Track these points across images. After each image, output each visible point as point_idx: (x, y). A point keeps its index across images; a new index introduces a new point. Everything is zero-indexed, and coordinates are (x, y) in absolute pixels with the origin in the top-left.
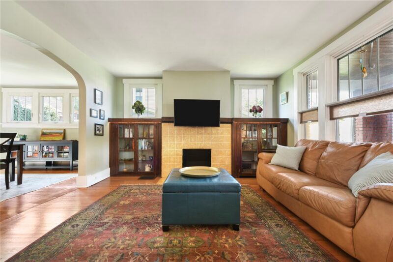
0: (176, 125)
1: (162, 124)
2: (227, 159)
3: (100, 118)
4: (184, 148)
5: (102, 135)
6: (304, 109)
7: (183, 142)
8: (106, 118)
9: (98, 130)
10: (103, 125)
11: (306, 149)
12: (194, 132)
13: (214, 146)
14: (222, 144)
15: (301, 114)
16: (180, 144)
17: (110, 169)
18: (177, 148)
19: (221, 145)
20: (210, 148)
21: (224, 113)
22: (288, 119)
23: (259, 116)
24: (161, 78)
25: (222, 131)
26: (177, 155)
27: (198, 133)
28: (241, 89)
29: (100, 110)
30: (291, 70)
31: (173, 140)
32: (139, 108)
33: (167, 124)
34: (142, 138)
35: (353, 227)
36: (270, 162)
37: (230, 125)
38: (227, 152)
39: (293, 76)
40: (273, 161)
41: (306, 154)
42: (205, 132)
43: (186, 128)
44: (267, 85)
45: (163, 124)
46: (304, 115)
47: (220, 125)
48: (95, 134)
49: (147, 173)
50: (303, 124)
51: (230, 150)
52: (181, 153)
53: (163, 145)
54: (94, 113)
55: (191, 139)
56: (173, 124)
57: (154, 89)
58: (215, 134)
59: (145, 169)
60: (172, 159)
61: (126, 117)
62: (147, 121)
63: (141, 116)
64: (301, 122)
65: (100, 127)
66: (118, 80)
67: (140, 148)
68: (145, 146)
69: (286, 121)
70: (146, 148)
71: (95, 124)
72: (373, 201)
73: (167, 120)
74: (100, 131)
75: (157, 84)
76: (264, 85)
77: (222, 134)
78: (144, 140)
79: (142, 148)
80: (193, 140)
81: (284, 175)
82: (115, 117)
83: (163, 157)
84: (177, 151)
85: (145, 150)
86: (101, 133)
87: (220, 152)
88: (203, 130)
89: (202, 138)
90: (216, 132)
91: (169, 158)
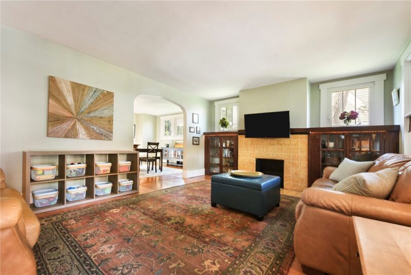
0: (246, 137)
1: (239, 136)
2: (302, 172)
3: (197, 133)
4: (257, 158)
5: (198, 144)
7: (256, 152)
8: (202, 132)
9: (196, 141)
10: (199, 138)
12: (267, 142)
13: (286, 157)
14: (297, 156)
15: (410, 118)
16: (254, 153)
17: (204, 169)
18: (250, 157)
19: (295, 156)
20: (283, 159)
22: (399, 126)
23: (352, 123)
24: (238, 97)
25: (296, 142)
26: (251, 163)
27: (270, 144)
28: (330, 93)
29: (197, 127)
30: (400, 57)
31: (248, 150)
32: (224, 124)
37: (305, 136)
38: (302, 164)
42: (277, 143)
44: (373, 82)
48: (193, 144)
51: (306, 162)
52: (255, 162)
53: (239, 154)
54: (192, 130)
55: (263, 149)
56: (244, 136)
57: (237, 107)
58: (288, 145)
61: (216, 131)
63: (226, 130)
65: (196, 139)
66: (211, 103)
67: (224, 156)
68: (228, 154)
71: (193, 137)
73: (241, 133)
74: (196, 142)
76: (370, 83)
77: (295, 145)
78: (227, 149)
79: (226, 156)
80: (265, 150)
82: (209, 132)
83: (239, 164)
84: (250, 160)
85: (228, 158)
86: (197, 143)
87: (294, 164)
88: (275, 141)
89: (274, 148)
90: (289, 143)
91: (244, 165)
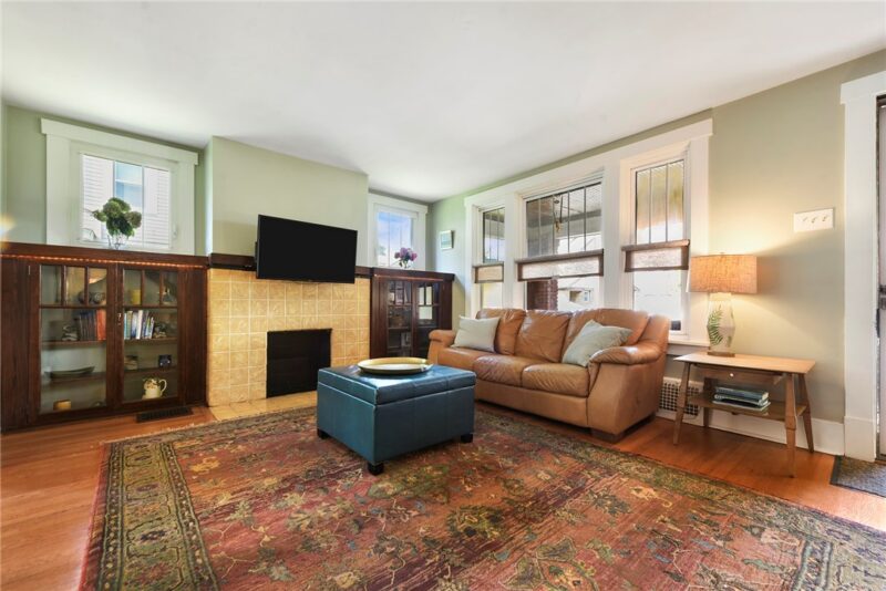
0: (261, 276)
4: (272, 330)
6: (479, 262)
7: (270, 315)
11: (500, 322)
12: (296, 293)
13: (338, 324)
14: (354, 319)
15: (476, 269)
16: (262, 320)
18: (252, 331)
19: (351, 319)
20: (330, 327)
21: (364, 259)
22: (453, 275)
23: (410, 266)
25: (353, 292)
26: (254, 346)
27: (304, 294)
28: (377, 211)
30: (461, 196)
31: (244, 311)
33: (227, 271)
34: (135, 309)
35: (587, 396)
36: (453, 343)
37: (367, 281)
38: (362, 333)
39: (465, 209)
40: (458, 341)
41: (500, 328)
42: (320, 294)
43: (277, 283)
44: (417, 212)
45: (212, 272)
46: (480, 270)
47: (357, 280)
49: (153, 403)
50: (478, 285)
51: (368, 328)
52: (264, 341)
55: (288, 308)
57: (168, 175)
59: (144, 392)
60: (240, 358)
62: (156, 261)
64: (476, 282)
67: (126, 337)
68: (143, 330)
69: (450, 278)
70: (149, 334)
72: (603, 366)
73: (228, 262)
75: (176, 162)
77: (352, 298)
78: (141, 312)
79: (133, 336)
80: (292, 311)
81: (486, 358)
84: (252, 337)
85: (144, 342)
87: (350, 335)
88: (314, 289)
89: (314, 306)
90: (341, 293)
91: (233, 354)
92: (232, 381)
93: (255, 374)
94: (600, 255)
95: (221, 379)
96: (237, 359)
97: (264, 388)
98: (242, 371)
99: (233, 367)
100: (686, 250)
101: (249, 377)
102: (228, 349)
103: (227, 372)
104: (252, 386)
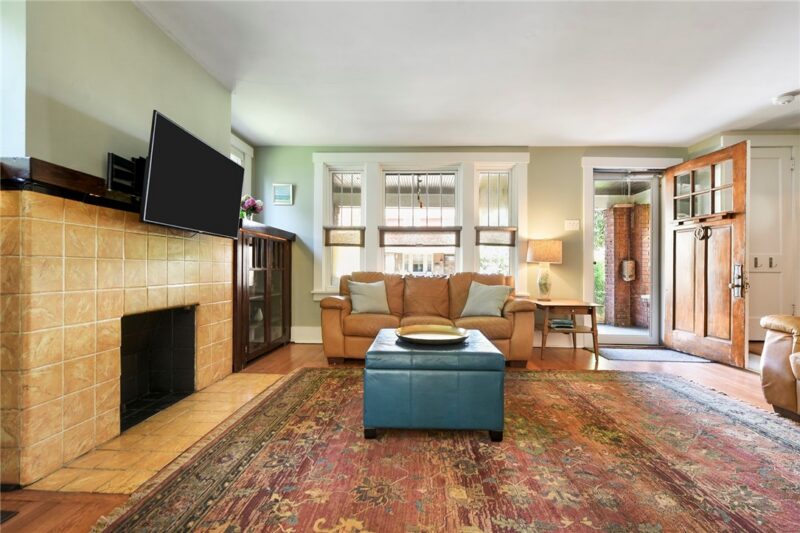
4: (128, 311)
6: (329, 224)
13: (204, 296)
14: (220, 287)
15: (327, 230)
16: (115, 298)
19: (217, 289)
20: (197, 301)
22: (294, 236)
27: (168, 252)
30: (307, 150)
31: (88, 281)
33: (59, 199)
36: (352, 309)
38: (227, 307)
43: (135, 231)
44: (244, 154)
46: (331, 232)
52: (117, 333)
60: (79, 371)
64: (327, 244)
73: (60, 182)
84: (99, 328)
90: (208, 252)
91: (69, 366)
92: (65, 420)
93: (105, 396)
94: (457, 231)
95: (47, 421)
96: (76, 374)
97: (117, 418)
98: (83, 396)
99: (68, 391)
100: (514, 234)
101: (96, 403)
102: (58, 358)
103: (57, 404)
104: (100, 418)
